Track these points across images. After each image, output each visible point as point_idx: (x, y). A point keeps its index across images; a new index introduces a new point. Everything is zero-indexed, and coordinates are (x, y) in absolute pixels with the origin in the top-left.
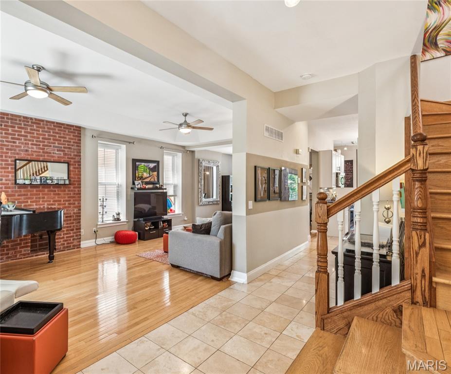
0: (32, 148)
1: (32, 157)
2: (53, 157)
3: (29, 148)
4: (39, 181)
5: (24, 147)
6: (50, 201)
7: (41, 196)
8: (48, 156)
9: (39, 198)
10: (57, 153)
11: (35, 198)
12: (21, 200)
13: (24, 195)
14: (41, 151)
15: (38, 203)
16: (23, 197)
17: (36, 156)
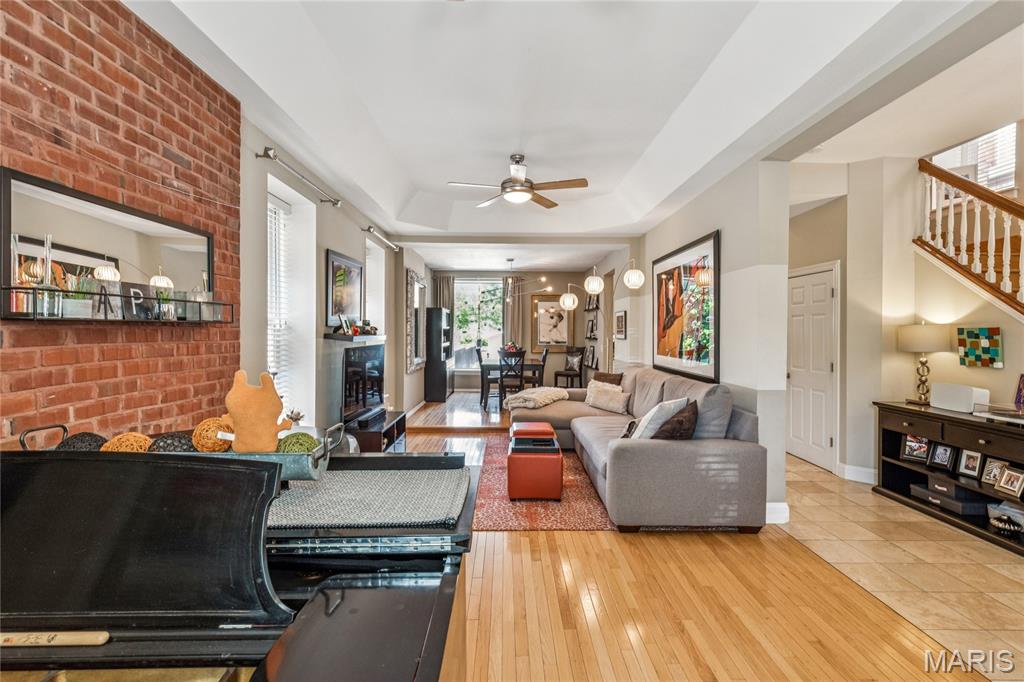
0: (85, 132)
1: (81, 175)
2: (163, 198)
3: (70, 127)
4: (116, 302)
5: (46, 111)
6: (152, 400)
7: (121, 378)
8: (146, 190)
9: (116, 389)
10: (175, 183)
11: (95, 393)
12: (31, 413)
13: (46, 380)
14: (122, 158)
15: (110, 415)
16: (41, 393)
17: (102, 177)
